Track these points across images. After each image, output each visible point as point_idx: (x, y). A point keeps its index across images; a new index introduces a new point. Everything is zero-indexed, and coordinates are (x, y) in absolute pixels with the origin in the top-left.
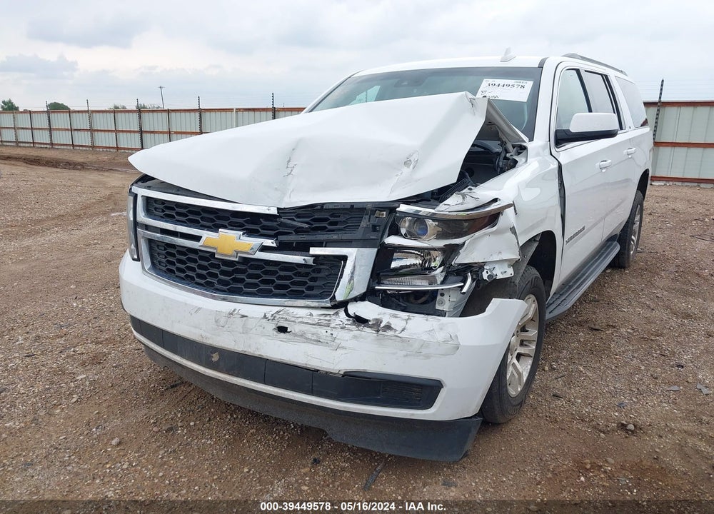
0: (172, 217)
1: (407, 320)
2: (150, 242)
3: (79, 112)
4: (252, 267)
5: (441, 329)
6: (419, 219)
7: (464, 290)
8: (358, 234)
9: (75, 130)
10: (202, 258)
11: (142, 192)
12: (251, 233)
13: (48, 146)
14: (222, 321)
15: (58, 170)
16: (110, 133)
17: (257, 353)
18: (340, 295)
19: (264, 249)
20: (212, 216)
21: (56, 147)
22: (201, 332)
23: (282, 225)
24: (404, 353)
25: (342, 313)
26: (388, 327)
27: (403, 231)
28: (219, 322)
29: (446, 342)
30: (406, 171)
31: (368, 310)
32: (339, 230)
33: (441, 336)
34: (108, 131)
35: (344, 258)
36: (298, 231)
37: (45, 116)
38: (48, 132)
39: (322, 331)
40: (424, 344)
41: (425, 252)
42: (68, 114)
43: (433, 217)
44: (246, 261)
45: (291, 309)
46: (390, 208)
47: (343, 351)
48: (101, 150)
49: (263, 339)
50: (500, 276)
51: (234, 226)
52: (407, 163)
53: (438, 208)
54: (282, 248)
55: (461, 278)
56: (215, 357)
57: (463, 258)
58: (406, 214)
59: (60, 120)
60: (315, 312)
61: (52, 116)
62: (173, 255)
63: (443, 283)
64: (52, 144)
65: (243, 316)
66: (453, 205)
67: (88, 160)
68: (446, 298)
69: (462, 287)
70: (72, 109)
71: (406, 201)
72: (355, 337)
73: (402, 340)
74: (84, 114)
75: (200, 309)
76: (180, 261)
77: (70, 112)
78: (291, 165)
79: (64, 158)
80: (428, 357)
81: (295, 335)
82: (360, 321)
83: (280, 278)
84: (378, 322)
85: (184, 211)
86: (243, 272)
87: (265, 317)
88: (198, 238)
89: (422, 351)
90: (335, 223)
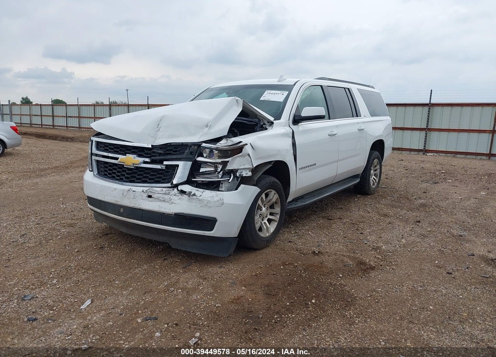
0: (108, 150)
1: (202, 192)
2: (98, 161)
3: (72, 105)
4: (140, 171)
5: (217, 196)
6: (211, 150)
7: (230, 181)
8: (184, 156)
9: (69, 117)
10: (119, 168)
11: (95, 139)
12: (140, 156)
13: (51, 127)
14: (125, 194)
15: (57, 142)
16: (91, 119)
17: (139, 207)
18: (175, 182)
19: (145, 162)
20: (124, 149)
21: (56, 127)
22: (116, 199)
23: (154, 152)
24: (200, 205)
25: (176, 189)
26: (194, 195)
27: (205, 155)
28: (124, 194)
29: (218, 201)
30: (206, 129)
31: (187, 188)
32: (177, 154)
33: (216, 199)
34: (90, 118)
35: (178, 166)
36: (160, 154)
37: (50, 108)
38: (51, 118)
39: (166, 197)
40: (208, 202)
41: (215, 165)
42: (65, 107)
43: (217, 149)
44: (137, 168)
45: (154, 188)
46: (198, 145)
47: (175, 205)
48: (85, 129)
49: (142, 201)
50: (244, 175)
51: (133, 153)
52: (207, 126)
53: (217, 145)
54: (152, 162)
55: (229, 176)
56: (122, 210)
57: (229, 167)
58: (205, 148)
59: (60, 111)
60: (164, 189)
61: (55, 107)
62: (107, 167)
63: (221, 178)
64: (53, 126)
65: (134, 191)
66: (223, 144)
67: (76, 136)
68: (223, 185)
69: (229, 180)
70: (68, 104)
71: (206, 142)
72: (180, 199)
73: (200, 200)
74: (75, 107)
75: (116, 189)
76: (110, 170)
77: (66, 105)
78: (159, 127)
79: (61, 134)
80: (210, 207)
81: (155, 198)
82: (183, 192)
83: (151, 175)
84: (190, 193)
85: (113, 147)
86: (136, 173)
87: (143, 191)
88: (117, 159)
89: (207, 204)
90: (176, 151)
